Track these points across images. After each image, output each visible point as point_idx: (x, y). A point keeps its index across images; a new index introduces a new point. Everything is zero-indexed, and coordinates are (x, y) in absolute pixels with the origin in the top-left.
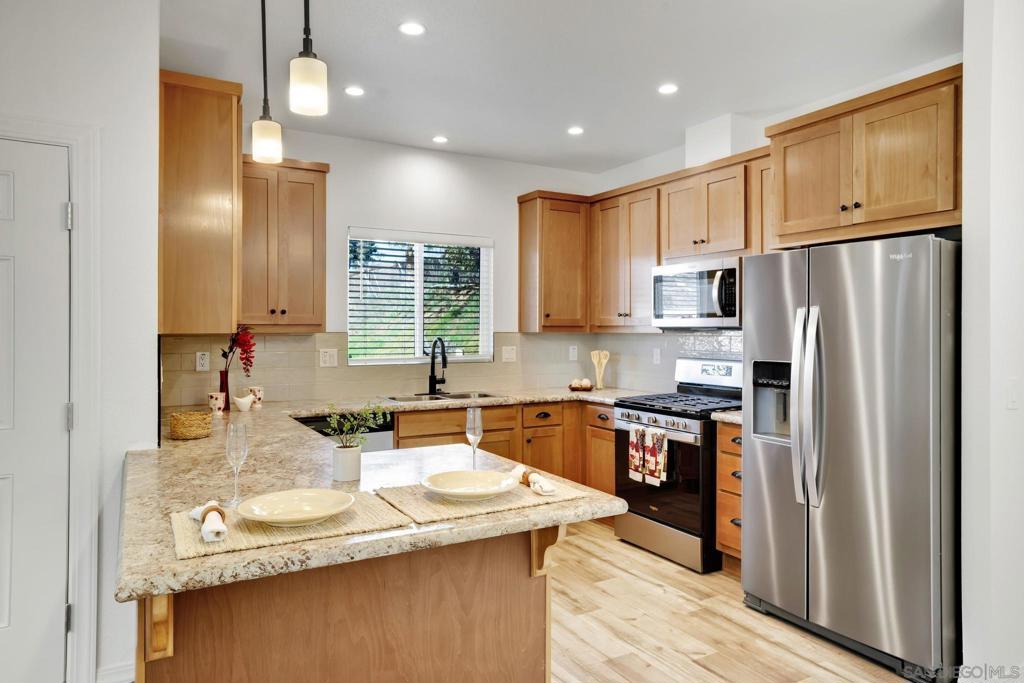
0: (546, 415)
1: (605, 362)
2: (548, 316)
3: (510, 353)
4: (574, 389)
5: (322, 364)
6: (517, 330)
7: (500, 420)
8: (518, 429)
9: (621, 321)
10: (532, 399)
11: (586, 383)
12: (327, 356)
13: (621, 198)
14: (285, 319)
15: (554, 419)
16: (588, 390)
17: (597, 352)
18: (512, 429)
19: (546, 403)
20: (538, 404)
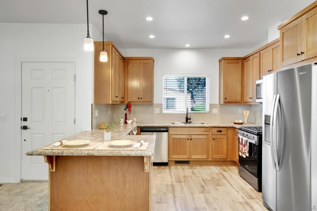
0: (221, 131)
1: (248, 114)
2: (226, 99)
3: (215, 111)
4: (235, 123)
5: (155, 113)
6: (218, 103)
7: (203, 131)
8: (210, 135)
9: (250, 100)
10: (215, 126)
11: (240, 121)
12: (157, 110)
13: (250, 57)
14: (142, 100)
15: (224, 133)
16: (242, 124)
17: (245, 111)
18: (208, 135)
19: (220, 127)
20: (217, 127)
